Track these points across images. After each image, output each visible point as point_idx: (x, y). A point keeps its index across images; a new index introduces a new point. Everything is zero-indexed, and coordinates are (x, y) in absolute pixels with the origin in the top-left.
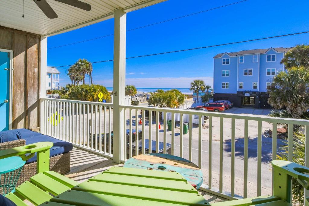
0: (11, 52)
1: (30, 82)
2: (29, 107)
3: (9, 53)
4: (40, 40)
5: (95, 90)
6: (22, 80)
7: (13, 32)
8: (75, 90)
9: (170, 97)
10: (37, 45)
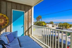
0: (24, 11)
1: (29, 20)
2: (29, 28)
3: (24, 12)
4: (32, 8)
5: (42, 23)
6: (27, 20)
7: (25, 5)
8: (38, 23)
9: (67, 25)
10: (31, 9)
